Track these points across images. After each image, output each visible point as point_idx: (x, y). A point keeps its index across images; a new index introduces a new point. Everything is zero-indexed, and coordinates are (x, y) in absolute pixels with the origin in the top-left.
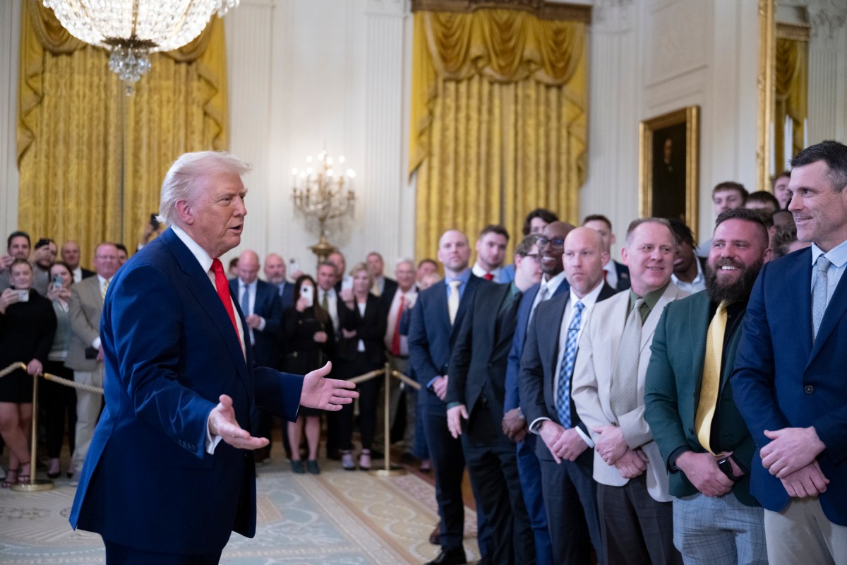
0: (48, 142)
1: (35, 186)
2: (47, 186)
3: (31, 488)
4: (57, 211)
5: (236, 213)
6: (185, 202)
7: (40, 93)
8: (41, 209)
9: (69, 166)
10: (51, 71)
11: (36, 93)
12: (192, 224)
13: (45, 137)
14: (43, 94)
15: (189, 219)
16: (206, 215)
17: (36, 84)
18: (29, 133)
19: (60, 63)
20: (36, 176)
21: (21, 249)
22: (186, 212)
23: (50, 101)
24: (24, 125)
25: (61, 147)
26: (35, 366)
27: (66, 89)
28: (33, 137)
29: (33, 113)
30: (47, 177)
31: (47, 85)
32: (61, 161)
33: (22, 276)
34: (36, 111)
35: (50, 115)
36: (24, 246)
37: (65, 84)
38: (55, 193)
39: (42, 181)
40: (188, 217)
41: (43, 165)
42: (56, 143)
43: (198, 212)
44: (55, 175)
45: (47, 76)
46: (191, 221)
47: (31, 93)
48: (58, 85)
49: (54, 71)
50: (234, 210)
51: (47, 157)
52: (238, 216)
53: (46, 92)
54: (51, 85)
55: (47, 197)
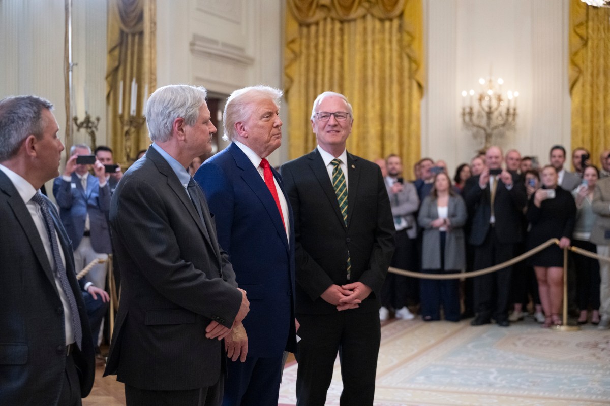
0: (592, 75)
1: (583, 109)
2: (592, 108)
3: (563, 328)
4: (600, 127)
5: (275, 125)
6: (240, 123)
7: (585, 38)
8: (587, 126)
9: (608, 92)
10: (593, 20)
11: (581, 38)
12: (247, 137)
13: (589, 70)
14: (588, 38)
15: (245, 134)
16: (256, 129)
17: (582, 31)
18: (577, 69)
19: (600, 13)
20: (583, 102)
21: (557, 159)
22: (242, 130)
23: (593, 43)
24: (573, 63)
25: (602, 77)
26: (564, 242)
27: (605, 32)
28: (580, 72)
29: (580, 54)
30: (592, 102)
31: (590, 31)
32: (602, 88)
33: (548, 176)
34: (583, 51)
35: (593, 54)
36: (560, 157)
37: (604, 29)
38: (598, 113)
39: (588, 105)
40: (244, 132)
41: (588, 92)
42: (598, 74)
43: (250, 128)
44: (598, 99)
45: (590, 24)
46: (246, 135)
47: (578, 38)
48: (599, 29)
49: (596, 19)
50: (273, 123)
51: (592, 86)
52: (277, 127)
53: (589, 37)
54: (593, 31)
55: (592, 116)
